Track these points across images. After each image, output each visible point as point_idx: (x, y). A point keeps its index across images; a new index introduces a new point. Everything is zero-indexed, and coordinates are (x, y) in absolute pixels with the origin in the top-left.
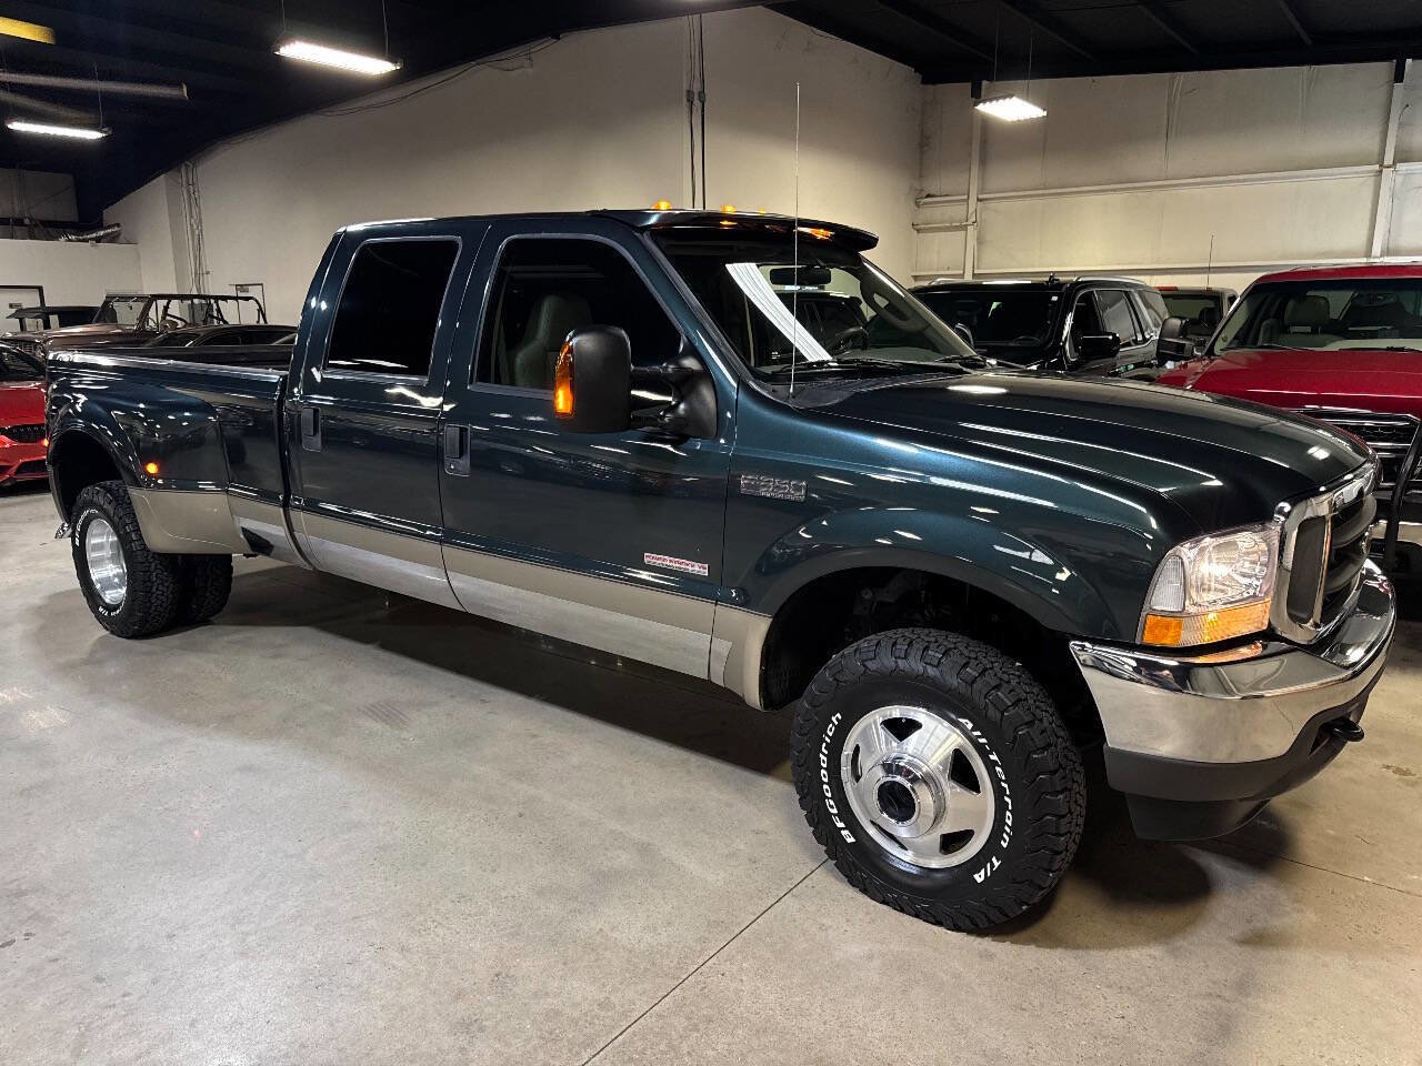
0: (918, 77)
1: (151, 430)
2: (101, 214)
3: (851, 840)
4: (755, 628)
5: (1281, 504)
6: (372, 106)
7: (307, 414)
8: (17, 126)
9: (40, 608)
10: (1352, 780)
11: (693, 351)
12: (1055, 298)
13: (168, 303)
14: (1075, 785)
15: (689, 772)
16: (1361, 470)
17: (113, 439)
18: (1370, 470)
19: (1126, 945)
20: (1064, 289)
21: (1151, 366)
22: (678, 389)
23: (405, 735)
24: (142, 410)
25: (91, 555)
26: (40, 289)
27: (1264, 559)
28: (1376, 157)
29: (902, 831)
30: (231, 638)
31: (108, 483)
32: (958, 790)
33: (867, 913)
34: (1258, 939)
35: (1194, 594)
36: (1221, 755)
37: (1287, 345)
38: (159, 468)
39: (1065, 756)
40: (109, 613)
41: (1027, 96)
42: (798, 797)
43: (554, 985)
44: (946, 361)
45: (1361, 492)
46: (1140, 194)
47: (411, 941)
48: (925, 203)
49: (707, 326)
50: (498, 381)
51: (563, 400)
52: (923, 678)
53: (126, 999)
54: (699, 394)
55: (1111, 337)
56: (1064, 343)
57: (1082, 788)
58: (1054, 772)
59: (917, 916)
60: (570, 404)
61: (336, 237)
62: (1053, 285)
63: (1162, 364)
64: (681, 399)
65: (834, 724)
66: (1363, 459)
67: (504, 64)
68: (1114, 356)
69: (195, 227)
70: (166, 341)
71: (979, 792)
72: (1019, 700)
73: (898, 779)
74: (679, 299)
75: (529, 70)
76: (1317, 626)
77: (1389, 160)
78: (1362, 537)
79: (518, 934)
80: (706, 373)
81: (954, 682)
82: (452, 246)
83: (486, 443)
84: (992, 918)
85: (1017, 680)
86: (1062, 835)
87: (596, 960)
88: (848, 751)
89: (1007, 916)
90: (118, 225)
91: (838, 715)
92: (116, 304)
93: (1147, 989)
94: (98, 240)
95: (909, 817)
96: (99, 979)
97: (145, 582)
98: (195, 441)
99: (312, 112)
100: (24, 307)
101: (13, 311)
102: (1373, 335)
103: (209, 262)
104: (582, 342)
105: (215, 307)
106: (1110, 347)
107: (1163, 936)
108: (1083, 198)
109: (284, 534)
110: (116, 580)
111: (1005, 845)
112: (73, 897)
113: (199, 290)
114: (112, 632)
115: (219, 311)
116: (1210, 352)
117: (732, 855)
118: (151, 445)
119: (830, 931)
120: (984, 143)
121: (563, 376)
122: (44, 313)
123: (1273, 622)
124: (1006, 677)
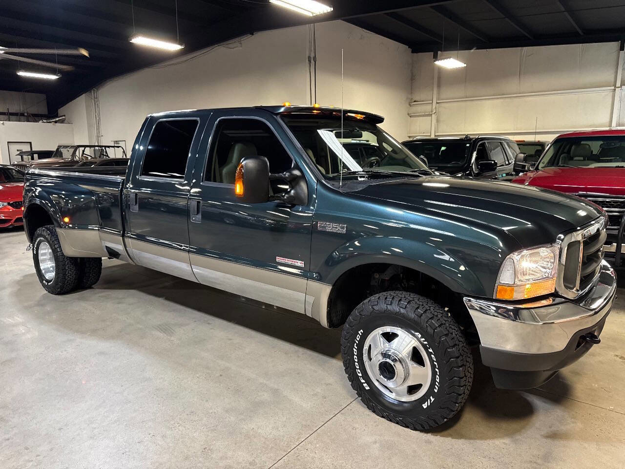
0: (410, 50)
1: (67, 203)
2: (57, 111)
3: (368, 388)
4: (324, 291)
5: (560, 235)
6: (173, 64)
7: (133, 196)
8: (21, 74)
9: (19, 281)
10: (601, 362)
11: (297, 167)
12: (468, 145)
13: (84, 149)
14: (468, 363)
15: (298, 357)
16: (598, 220)
17: (51, 207)
18: (602, 220)
19: (493, 438)
20: (472, 141)
21: (512, 175)
22: (291, 184)
23: (172, 338)
24: (63, 194)
25: (41, 258)
26: (30, 143)
27: (553, 261)
28: (613, 83)
29: (390, 384)
30: (100, 295)
31: (49, 226)
32: (415, 365)
33: (375, 422)
34: (554, 436)
35: (519, 276)
36: (534, 351)
37: (572, 165)
38: (70, 220)
39: (463, 350)
40: (48, 284)
41: (457, 58)
42: (345, 368)
43: (230, 454)
44: (412, 172)
45: (598, 230)
46: (507, 100)
47: (168, 433)
48: (413, 105)
49: (304, 156)
50: (215, 181)
51: (239, 189)
52: (398, 314)
53: (38, 457)
54: (301, 186)
55: (493, 162)
56: (472, 165)
57: (471, 365)
58: (458, 357)
59: (397, 423)
60: (242, 191)
61: (147, 119)
62: (467, 139)
63: (517, 174)
64: (292, 188)
65: (360, 335)
66: (599, 215)
67: (231, 46)
68: (495, 170)
69: (97, 116)
70: (82, 165)
71: (424, 366)
72: (442, 324)
73: (388, 360)
74: (292, 144)
75: (241, 48)
76: (578, 290)
77: (618, 84)
78: (599, 250)
79: (215, 430)
80: (303, 177)
81: (412, 315)
82: (196, 122)
83: (219, 210)
84: (431, 424)
85: (441, 315)
86: (462, 387)
87: (250, 443)
88: (366, 347)
89: (438, 424)
90: (64, 116)
91: (362, 331)
92: (62, 149)
93: (502, 459)
94: (56, 122)
95: (392, 378)
96: (27, 449)
97: (63, 270)
98: (86, 208)
99: (147, 67)
100: (24, 151)
101: (19, 152)
102: (611, 161)
103: (102, 132)
104: (248, 163)
105: (105, 150)
106: (492, 167)
107: (510, 434)
108: (484, 102)
109: (122, 249)
110: (51, 269)
111: (436, 391)
112: (20, 411)
113: (98, 143)
114: (49, 292)
115: (106, 152)
116: (537, 169)
117: (315, 395)
118: (67, 210)
119: (357, 430)
120: (439, 78)
121: (238, 178)
122: (32, 154)
123: (557, 289)
124: (436, 314)
